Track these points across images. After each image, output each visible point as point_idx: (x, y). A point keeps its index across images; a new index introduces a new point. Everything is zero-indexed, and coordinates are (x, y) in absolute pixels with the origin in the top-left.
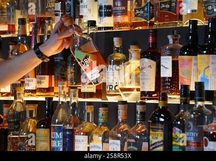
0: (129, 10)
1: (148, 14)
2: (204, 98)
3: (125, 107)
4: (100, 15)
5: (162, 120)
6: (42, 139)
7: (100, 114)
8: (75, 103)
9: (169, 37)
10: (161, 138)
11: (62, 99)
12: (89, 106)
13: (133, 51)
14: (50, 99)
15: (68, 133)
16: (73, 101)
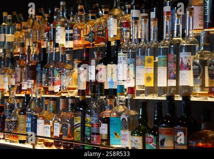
0: (82, 36)
1: (91, 39)
2: (104, 94)
3: (64, 100)
4: (67, 40)
5: (81, 109)
6: (22, 122)
7: (51, 105)
8: (39, 98)
9: (95, 53)
10: (79, 122)
11: (34, 96)
12: (46, 100)
13: (76, 62)
14: (28, 96)
15: (34, 118)
16: (38, 97)
